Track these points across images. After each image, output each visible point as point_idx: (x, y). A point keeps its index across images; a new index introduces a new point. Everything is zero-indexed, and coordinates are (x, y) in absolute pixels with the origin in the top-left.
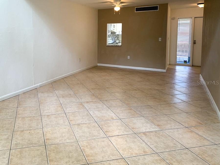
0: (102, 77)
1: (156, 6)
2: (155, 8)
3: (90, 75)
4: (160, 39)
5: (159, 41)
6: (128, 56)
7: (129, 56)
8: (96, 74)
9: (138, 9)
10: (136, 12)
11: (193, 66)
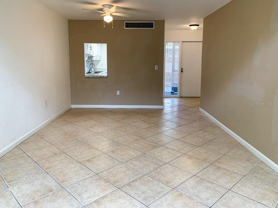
0: (91, 129)
1: (151, 22)
2: (150, 25)
3: (69, 128)
4: (156, 67)
5: (156, 69)
6: (117, 91)
7: (119, 91)
8: (78, 124)
9: (128, 25)
10: (126, 28)
11: (180, 97)
